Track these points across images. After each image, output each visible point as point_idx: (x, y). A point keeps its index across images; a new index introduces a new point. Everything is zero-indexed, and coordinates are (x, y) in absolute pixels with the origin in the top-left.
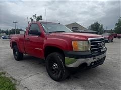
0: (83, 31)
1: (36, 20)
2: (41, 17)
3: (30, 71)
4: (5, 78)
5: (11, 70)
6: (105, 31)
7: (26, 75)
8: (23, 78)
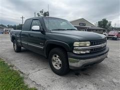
0: (90, 27)
1: (42, 16)
2: (48, 12)
3: (38, 65)
4: (13, 70)
5: (19, 63)
6: (113, 28)
7: (34, 69)
8: (31, 71)
